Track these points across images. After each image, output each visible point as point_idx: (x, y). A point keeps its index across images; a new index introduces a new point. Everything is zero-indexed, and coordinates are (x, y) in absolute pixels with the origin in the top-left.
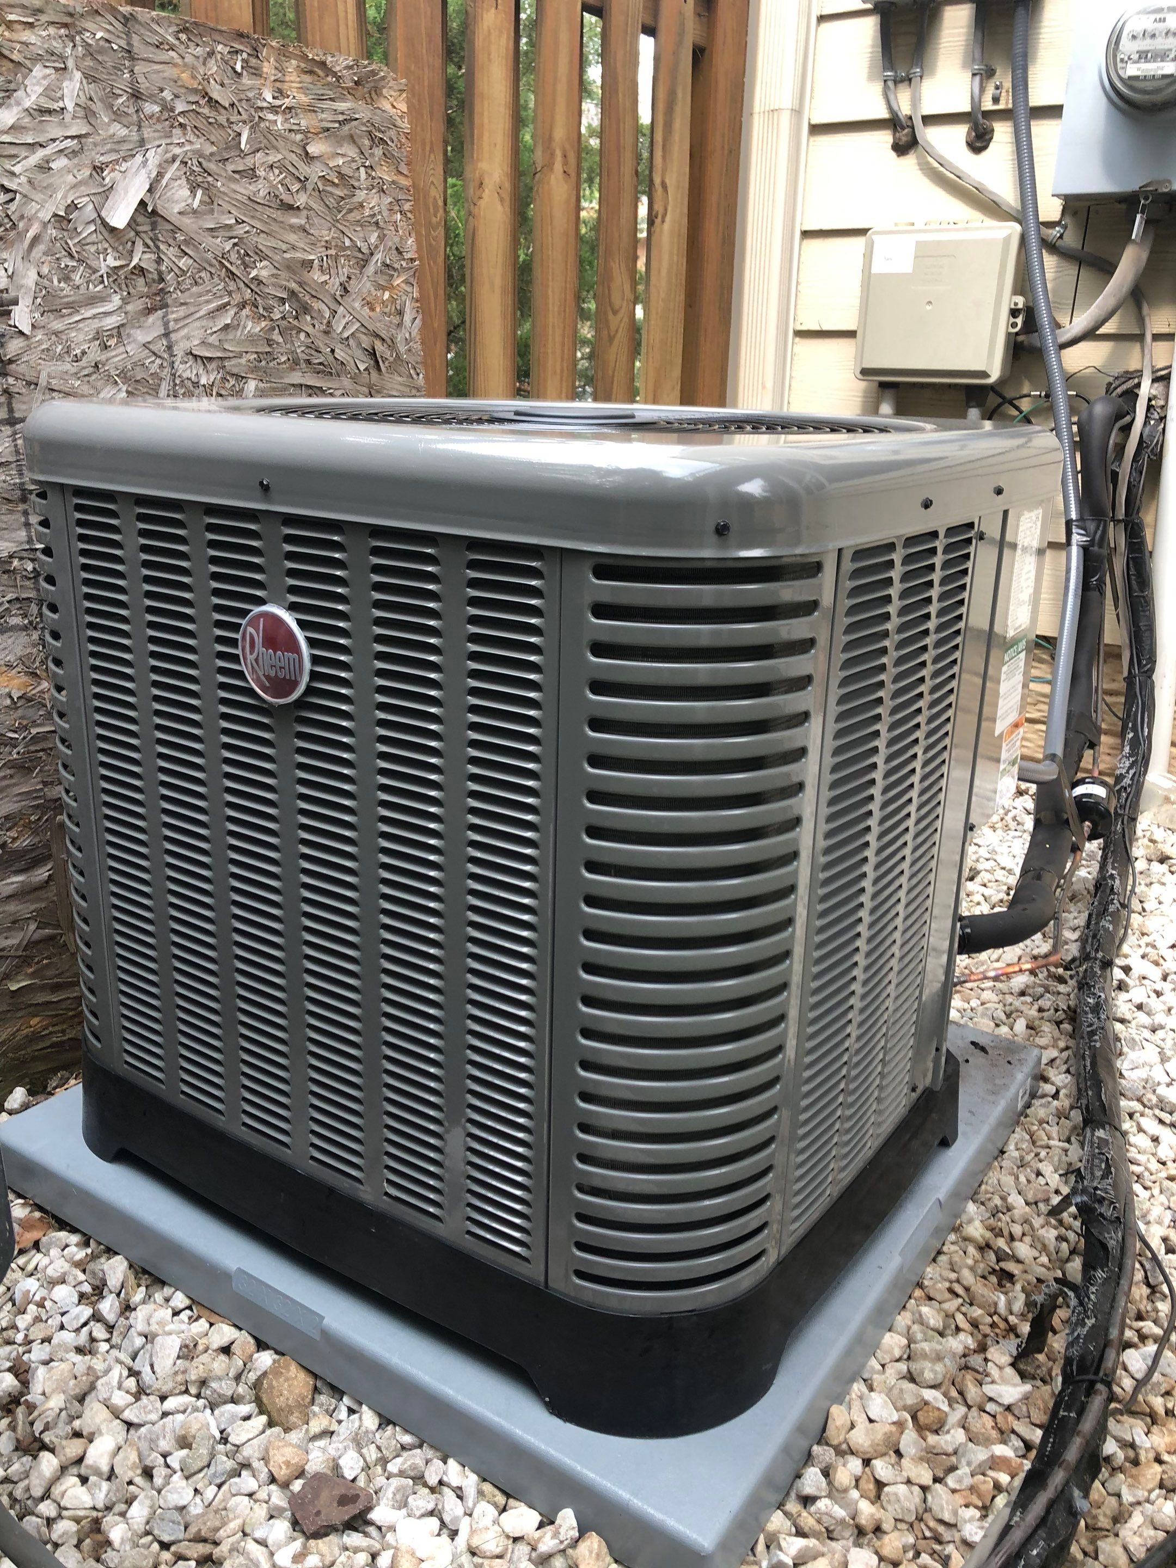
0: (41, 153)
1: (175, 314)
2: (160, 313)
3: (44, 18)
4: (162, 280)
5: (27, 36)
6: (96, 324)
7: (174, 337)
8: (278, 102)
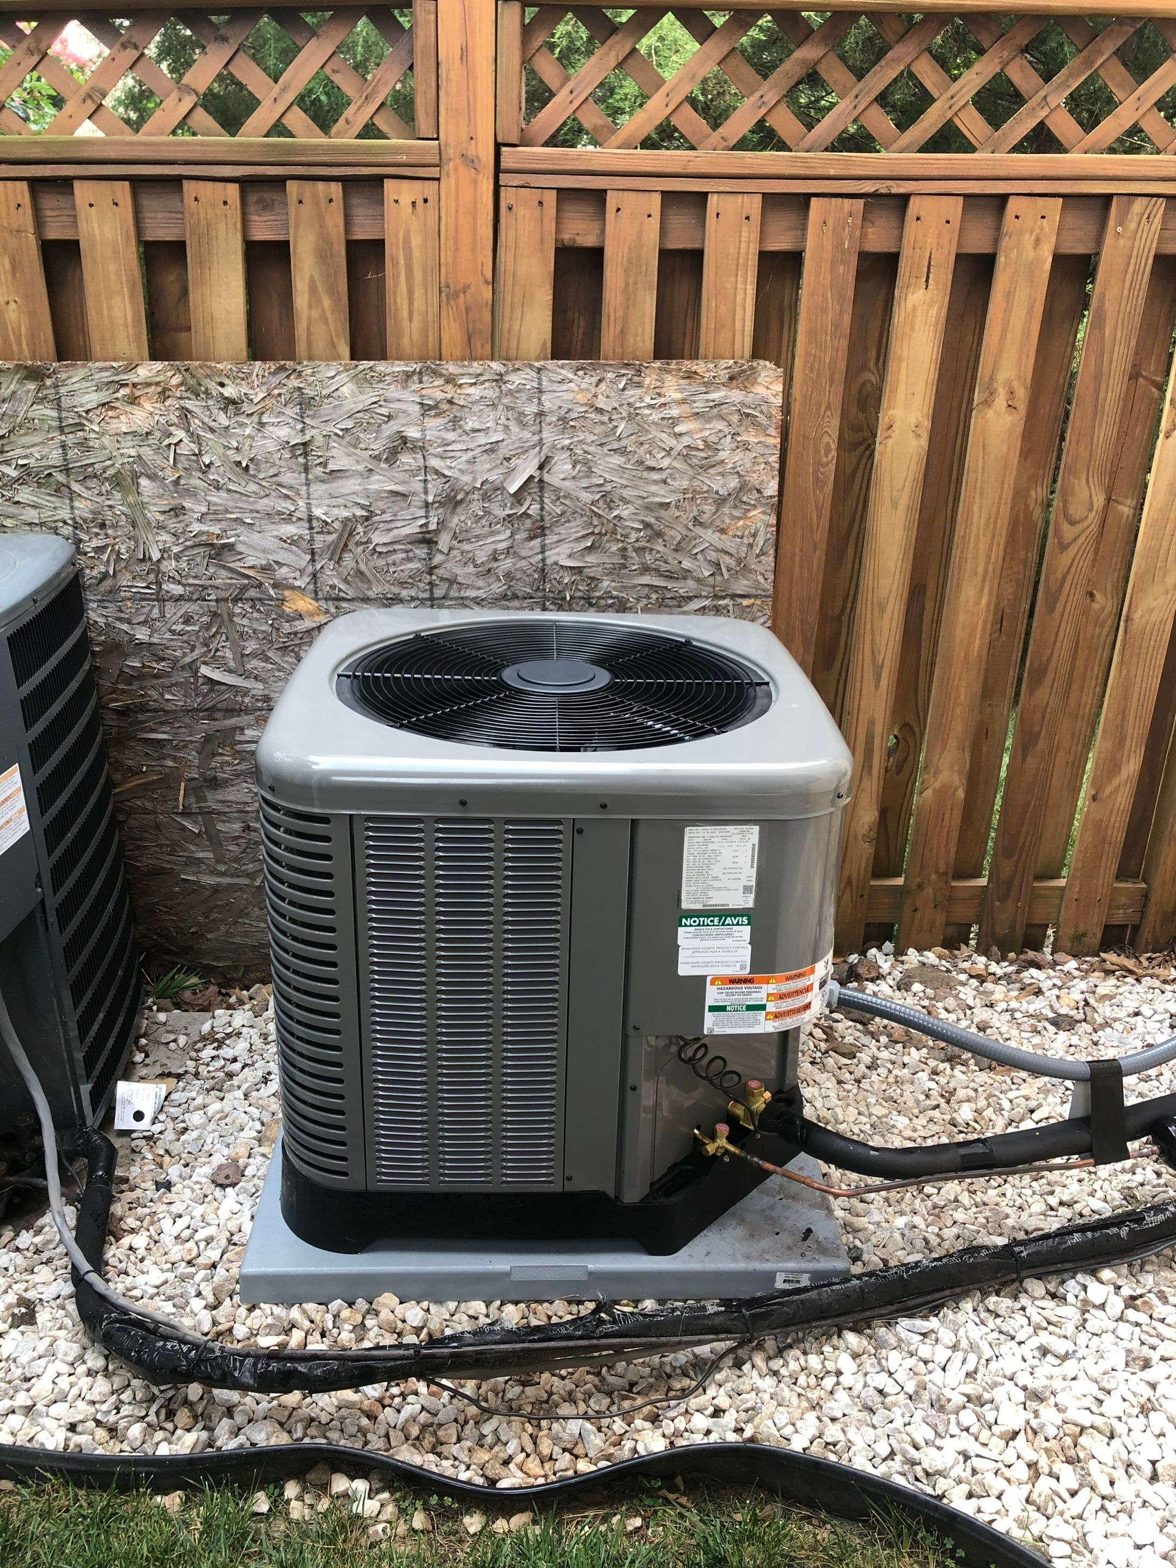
0: (470, 454)
1: (550, 539)
2: (539, 540)
3: (482, 378)
4: (542, 520)
5: (471, 390)
6: (493, 547)
7: (547, 553)
8: (653, 402)
